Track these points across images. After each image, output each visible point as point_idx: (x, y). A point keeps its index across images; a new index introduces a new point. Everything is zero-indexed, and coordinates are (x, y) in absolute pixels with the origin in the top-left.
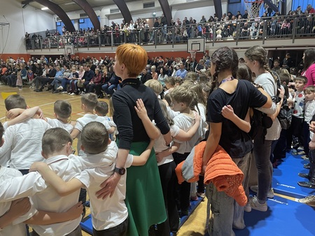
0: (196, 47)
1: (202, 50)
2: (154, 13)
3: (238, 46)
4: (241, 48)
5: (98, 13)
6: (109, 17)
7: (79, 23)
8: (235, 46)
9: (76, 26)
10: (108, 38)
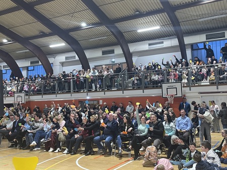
0: (172, 92)
1: (179, 95)
2: (113, 60)
3: (219, 90)
4: (223, 92)
5: (51, 60)
6: (63, 64)
7: (28, 70)
8: (216, 90)
9: (24, 73)
10: (66, 84)
